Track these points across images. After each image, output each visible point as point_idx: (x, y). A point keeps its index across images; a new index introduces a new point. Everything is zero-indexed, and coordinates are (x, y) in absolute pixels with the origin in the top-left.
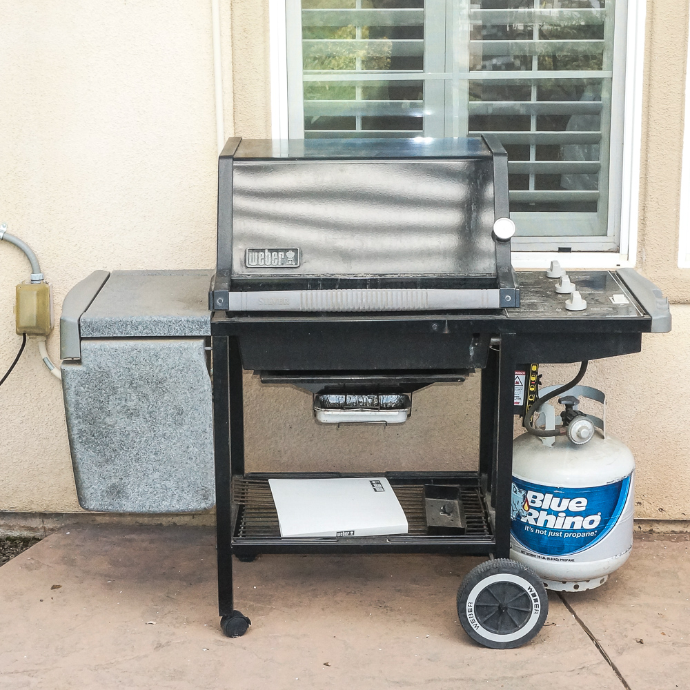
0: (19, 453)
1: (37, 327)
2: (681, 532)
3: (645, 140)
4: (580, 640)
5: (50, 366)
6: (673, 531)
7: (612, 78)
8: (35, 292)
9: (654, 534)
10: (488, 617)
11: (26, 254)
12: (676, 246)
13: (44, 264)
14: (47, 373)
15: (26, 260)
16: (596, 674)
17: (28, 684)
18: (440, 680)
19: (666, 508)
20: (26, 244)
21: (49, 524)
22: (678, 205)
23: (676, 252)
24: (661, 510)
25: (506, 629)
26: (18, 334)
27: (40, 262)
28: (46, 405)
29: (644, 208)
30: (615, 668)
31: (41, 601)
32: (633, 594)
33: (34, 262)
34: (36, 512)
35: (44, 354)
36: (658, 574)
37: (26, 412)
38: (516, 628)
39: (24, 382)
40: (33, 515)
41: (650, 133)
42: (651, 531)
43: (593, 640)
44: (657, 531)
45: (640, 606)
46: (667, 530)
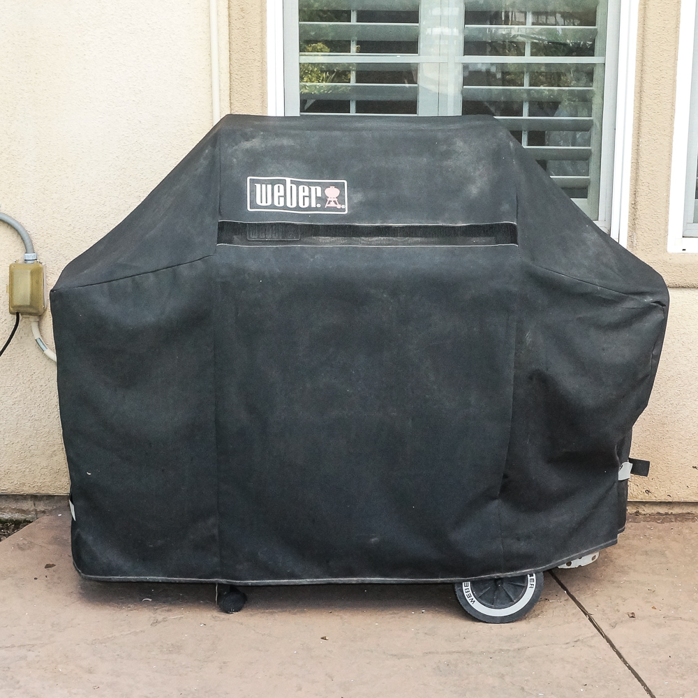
0: (11, 435)
1: (31, 306)
2: (667, 514)
3: (637, 125)
4: (573, 614)
5: (43, 346)
6: (659, 513)
7: (604, 64)
8: (29, 271)
9: (640, 516)
10: (484, 591)
11: (19, 234)
12: (666, 231)
13: (38, 244)
14: (40, 354)
15: (20, 240)
16: (591, 647)
17: (25, 658)
18: (437, 653)
19: (652, 490)
20: (20, 224)
21: (41, 507)
22: (668, 191)
23: (666, 237)
24: (648, 492)
25: (502, 603)
26: (11, 313)
27: (34, 241)
28: (38, 387)
29: (635, 194)
30: (609, 641)
31: (36, 579)
32: (623, 571)
33: (27, 241)
34: (27, 495)
35: (37, 335)
36: (646, 553)
37: (18, 394)
38: (511, 602)
39: (16, 363)
40: (24, 497)
41: (642, 118)
42: (637, 513)
43: (586, 614)
44: (643, 513)
45: (630, 582)
46: (653, 511)
